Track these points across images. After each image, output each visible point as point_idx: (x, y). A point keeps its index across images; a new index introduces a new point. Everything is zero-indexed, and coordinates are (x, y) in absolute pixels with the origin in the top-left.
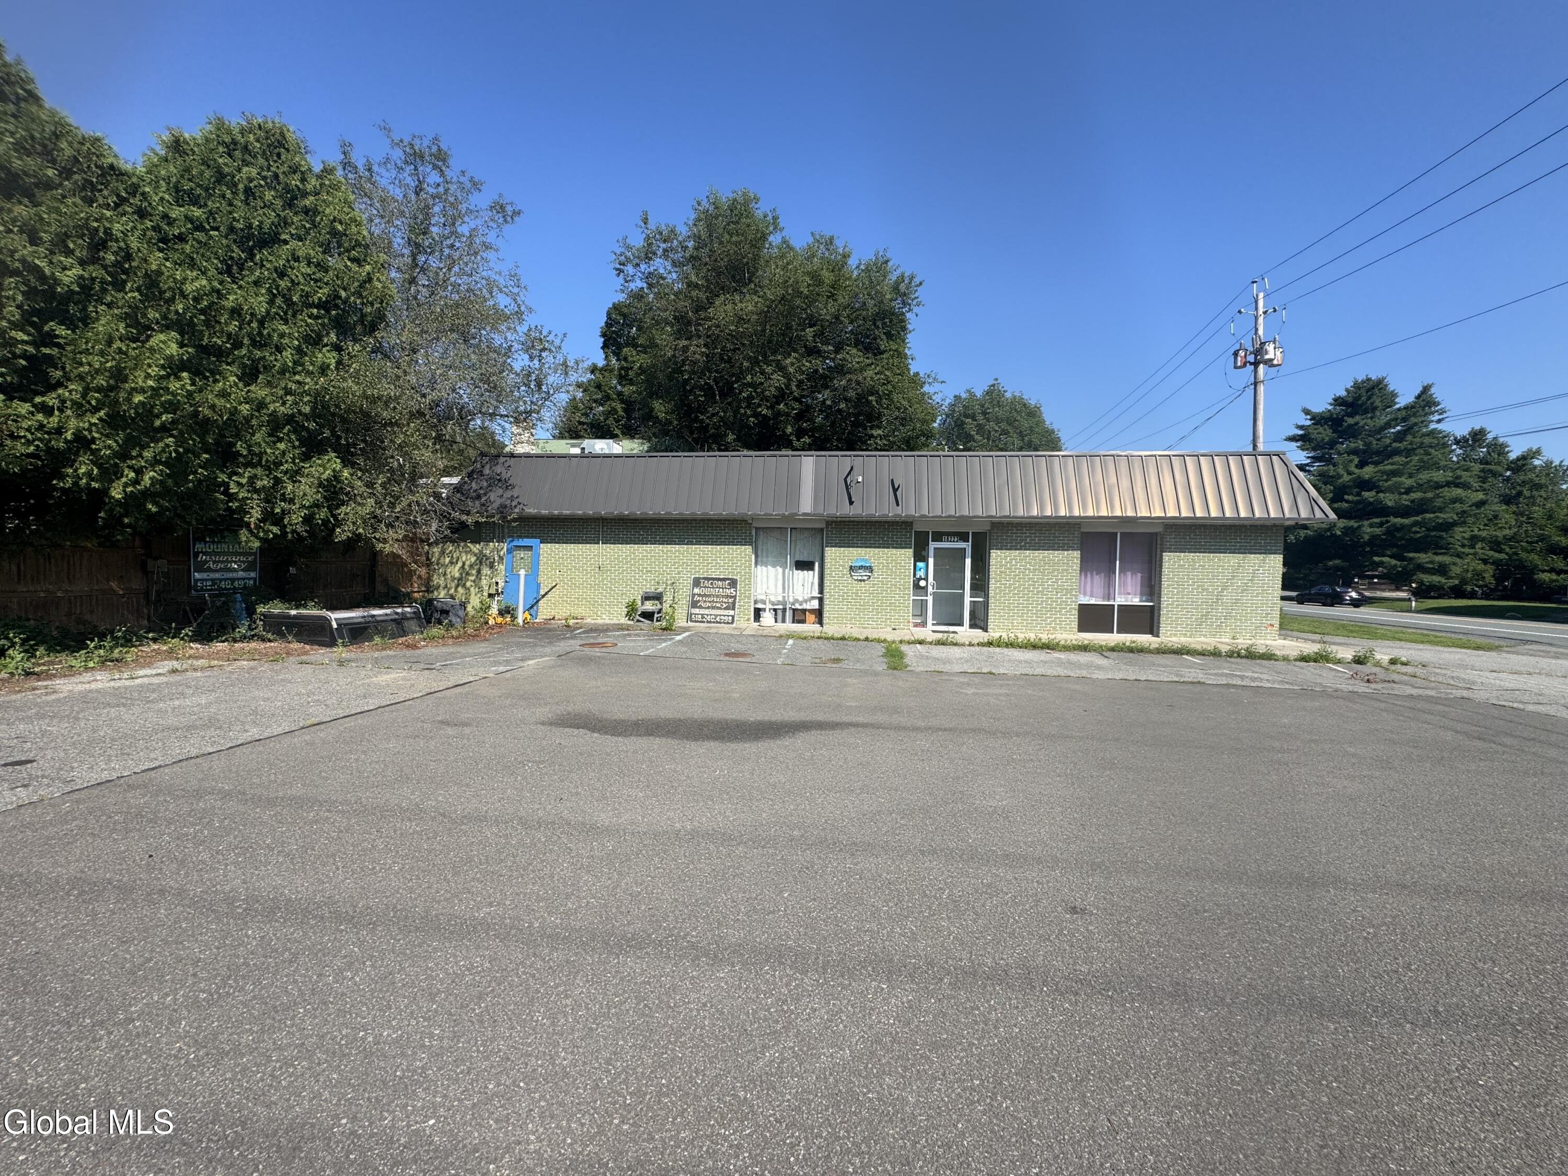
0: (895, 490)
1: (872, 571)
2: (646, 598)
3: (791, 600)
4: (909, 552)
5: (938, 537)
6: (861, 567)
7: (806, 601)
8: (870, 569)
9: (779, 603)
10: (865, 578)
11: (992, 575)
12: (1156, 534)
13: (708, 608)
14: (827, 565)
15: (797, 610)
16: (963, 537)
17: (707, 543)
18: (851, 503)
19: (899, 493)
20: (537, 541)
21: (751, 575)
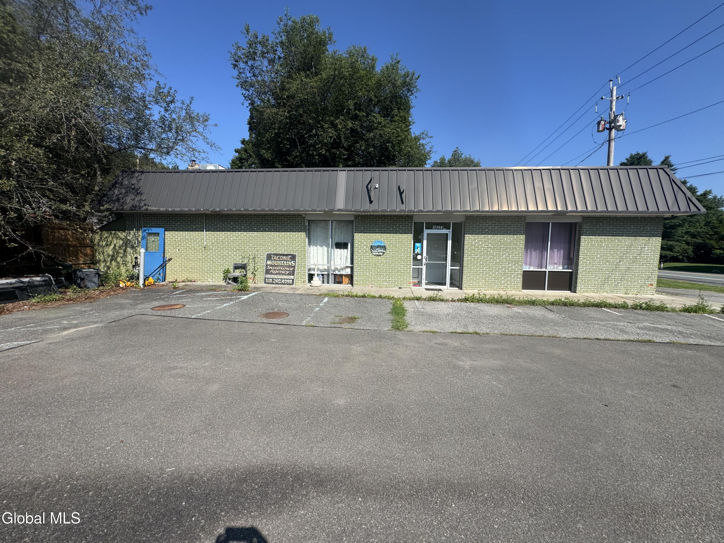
0: (401, 193)
1: (385, 249)
2: (236, 267)
3: (333, 268)
4: (410, 237)
5: (430, 226)
6: (378, 247)
7: (342, 269)
8: (384, 248)
9: (325, 270)
10: (381, 254)
11: (466, 251)
12: (576, 223)
13: (277, 274)
14: (356, 245)
15: (337, 275)
16: (446, 226)
17: (275, 231)
18: (371, 202)
19: (403, 195)
20: (163, 229)
21: (305, 252)
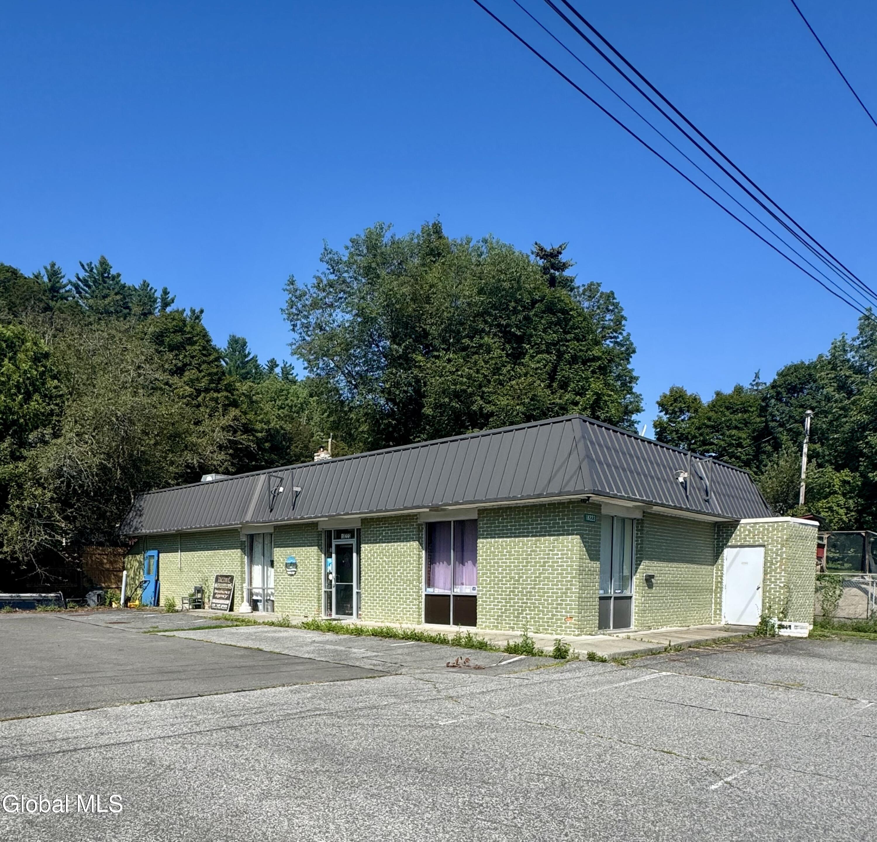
0: (296, 497)
1: (296, 568)
5: (338, 534)
6: (291, 564)
8: (296, 565)
10: (293, 573)
11: (363, 567)
13: (219, 598)
14: (275, 563)
16: (353, 533)
18: (271, 510)
19: (298, 499)
20: (156, 551)
21: (243, 572)
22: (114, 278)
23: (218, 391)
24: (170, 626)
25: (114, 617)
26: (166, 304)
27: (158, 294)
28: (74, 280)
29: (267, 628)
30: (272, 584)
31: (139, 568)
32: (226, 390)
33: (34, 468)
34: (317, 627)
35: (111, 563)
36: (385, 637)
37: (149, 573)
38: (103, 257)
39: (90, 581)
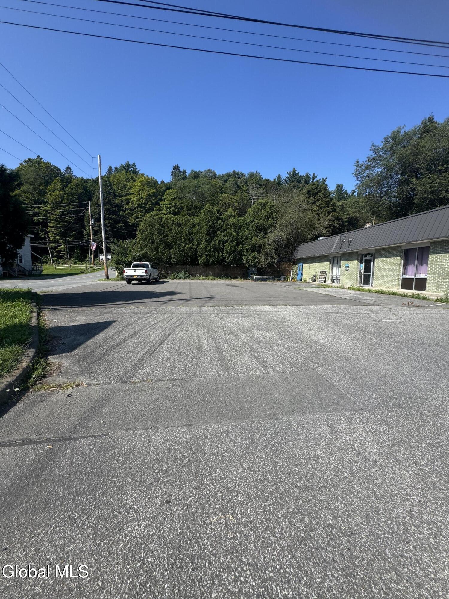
2: (314, 276)
3: (338, 277)
5: (366, 255)
6: (347, 267)
10: (348, 270)
11: (375, 267)
13: (321, 279)
14: (341, 267)
16: (372, 255)
17: (323, 262)
20: (302, 264)
21: (330, 270)
22: (297, 174)
23: (328, 207)
24: (304, 287)
25: (287, 284)
26: (314, 178)
27: (311, 176)
28: (285, 178)
29: (335, 289)
30: (339, 274)
31: (297, 269)
32: (332, 206)
33: (268, 240)
34: (354, 289)
35: (288, 267)
36: (380, 293)
37: (299, 270)
38: (294, 168)
39: (282, 273)
